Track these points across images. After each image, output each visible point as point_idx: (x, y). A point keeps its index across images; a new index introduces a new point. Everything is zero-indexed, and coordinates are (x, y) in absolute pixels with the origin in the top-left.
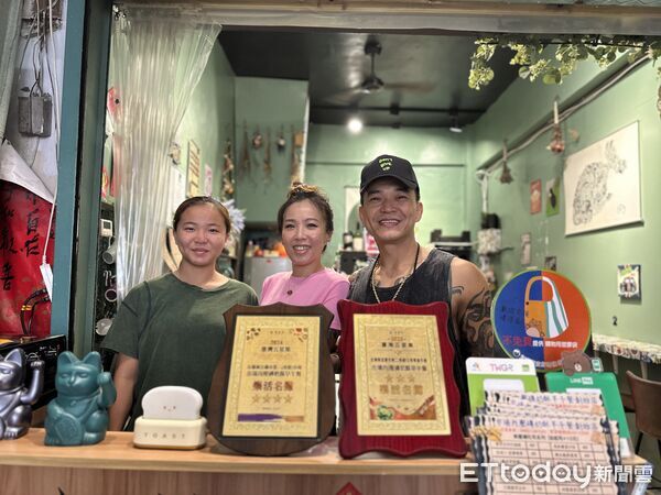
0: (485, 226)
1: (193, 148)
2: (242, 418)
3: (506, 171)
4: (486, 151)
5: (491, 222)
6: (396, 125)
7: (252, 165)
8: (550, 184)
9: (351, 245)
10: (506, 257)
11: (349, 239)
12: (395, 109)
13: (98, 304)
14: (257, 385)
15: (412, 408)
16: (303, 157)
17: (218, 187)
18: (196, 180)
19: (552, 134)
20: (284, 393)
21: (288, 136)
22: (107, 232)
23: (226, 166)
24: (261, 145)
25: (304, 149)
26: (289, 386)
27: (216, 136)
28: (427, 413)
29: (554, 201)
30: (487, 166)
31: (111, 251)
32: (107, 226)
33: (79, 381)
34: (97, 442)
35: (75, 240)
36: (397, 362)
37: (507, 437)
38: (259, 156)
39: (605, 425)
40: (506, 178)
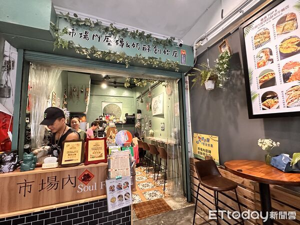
0: (138, 113)
1: (54, 94)
2: (65, 161)
3: (142, 100)
4: (138, 95)
5: (139, 112)
6: (116, 87)
7: (73, 96)
8: (150, 104)
9: (102, 119)
10: (142, 120)
11: (101, 118)
12: (115, 83)
13: (25, 140)
14: (69, 155)
15: (98, 155)
16: (89, 94)
17: (62, 103)
18: (54, 102)
19: (149, 93)
20: (74, 156)
21: (84, 89)
22: (28, 121)
23: (64, 97)
24: (76, 91)
25: (89, 92)
26: (75, 154)
27: (61, 89)
28: (101, 156)
29: (151, 108)
30: (138, 98)
31: (29, 126)
32: (27, 119)
33: (29, 158)
34: (34, 169)
35: (19, 125)
36: (96, 148)
37: (114, 158)
38: (75, 94)
39: (130, 155)
40: (142, 102)
